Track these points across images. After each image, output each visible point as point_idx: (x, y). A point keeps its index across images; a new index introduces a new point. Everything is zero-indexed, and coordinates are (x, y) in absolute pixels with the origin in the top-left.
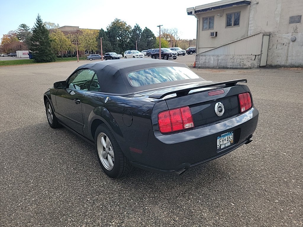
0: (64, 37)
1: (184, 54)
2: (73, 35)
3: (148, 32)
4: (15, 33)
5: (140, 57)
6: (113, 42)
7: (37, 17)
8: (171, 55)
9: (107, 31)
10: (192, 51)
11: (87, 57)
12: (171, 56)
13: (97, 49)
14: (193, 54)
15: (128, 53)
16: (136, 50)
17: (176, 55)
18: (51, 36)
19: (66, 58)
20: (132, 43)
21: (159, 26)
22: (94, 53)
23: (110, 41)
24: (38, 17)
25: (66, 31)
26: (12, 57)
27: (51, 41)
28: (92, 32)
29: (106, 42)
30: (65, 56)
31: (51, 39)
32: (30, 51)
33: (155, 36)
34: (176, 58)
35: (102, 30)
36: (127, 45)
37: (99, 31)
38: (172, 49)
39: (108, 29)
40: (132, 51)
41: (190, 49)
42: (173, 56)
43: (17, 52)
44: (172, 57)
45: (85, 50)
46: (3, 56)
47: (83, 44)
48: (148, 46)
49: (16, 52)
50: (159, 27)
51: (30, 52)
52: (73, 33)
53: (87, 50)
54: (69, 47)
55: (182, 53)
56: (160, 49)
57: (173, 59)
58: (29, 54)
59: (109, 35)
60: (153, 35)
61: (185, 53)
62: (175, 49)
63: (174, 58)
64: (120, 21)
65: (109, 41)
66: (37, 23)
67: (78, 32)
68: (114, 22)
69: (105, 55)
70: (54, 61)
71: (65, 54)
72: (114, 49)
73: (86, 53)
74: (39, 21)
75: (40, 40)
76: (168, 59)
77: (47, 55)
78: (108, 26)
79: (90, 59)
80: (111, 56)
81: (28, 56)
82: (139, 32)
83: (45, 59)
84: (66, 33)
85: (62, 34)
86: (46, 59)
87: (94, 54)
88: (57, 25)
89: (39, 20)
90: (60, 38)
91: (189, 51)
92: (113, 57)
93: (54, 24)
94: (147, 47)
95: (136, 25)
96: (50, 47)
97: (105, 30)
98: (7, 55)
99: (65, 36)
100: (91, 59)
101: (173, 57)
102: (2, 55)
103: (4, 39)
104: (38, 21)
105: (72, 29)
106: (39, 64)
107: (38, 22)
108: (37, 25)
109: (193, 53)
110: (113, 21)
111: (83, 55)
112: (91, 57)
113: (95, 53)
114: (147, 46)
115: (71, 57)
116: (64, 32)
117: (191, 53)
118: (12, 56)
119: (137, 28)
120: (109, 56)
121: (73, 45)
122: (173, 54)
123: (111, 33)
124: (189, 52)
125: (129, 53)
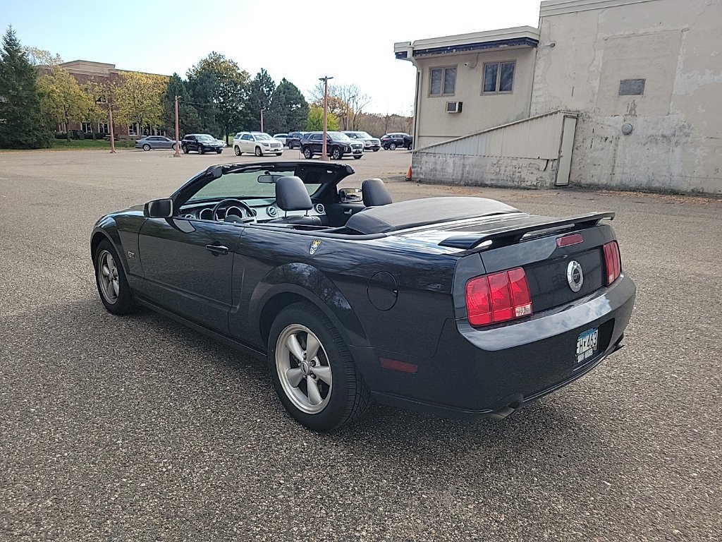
0: (76, 88)
1: (376, 148)
2: (99, 85)
3: (289, 91)
5: (273, 149)
6: (203, 110)
7: (5, 34)
8: (349, 149)
9: (188, 81)
10: (394, 143)
11: (137, 143)
12: (349, 151)
13: (161, 123)
14: (397, 149)
15: (242, 139)
16: (260, 131)
17: (361, 150)
18: (41, 82)
19: (78, 141)
20: (250, 115)
21: (325, 80)
22: (153, 131)
23: (197, 106)
24: (10, 34)
25: (81, 72)
27: (41, 95)
28: (150, 82)
29: (186, 107)
30: (76, 136)
31: (41, 90)
33: (306, 100)
34: (360, 157)
35: (175, 78)
36: (238, 119)
37: (167, 80)
38: (349, 135)
39: (190, 77)
40: (253, 134)
41: (390, 136)
42: (355, 150)
44: (352, 154)
45: (129, 123)
47: (126, 109)
48: (288, 123)
50: (322, 82)
52: (101, 79)
53: (135, 124)
54: (89, 114)
55: (371, 144)
56: (325, 133)
57: (352, 157)
59: (194, 91)
60: (302, 98)
61: (380, 145)
62: (355, 135)
63: (354, 156)
64: (222, 60)
65: (193, 105)
66: (6, 49)
67: (113, 77)
68: (205, 61)
69: (184, 140)
70: (48, 148)
71: (75, 132)
72: (205, 127)
73: (131, 131)
74: (11, 44)
75: (11, 91)
76: (343, 158)
77: (30, 131)
78: (192, 68)
79: (143, 148)
80: (199, 142)
82: (268, 89)
83: (22, 139)
84: (82, 78)
85: (72, 79)
86: (26, 141)
87: (153, 134)
88: (55, 56)
89: (11, 40)
90: (66, 90)
91: (387, 141)
92: (204, 144)
93: (47, 53)
94: (285, 126)
95: (260, 72)
96: (38, 110)
97: (184, 78)
99: (79, 84)
100: (146, 147)
101: (354, 153)
104: (7, 43)
105: (98, 70)
106: (5, 153)
107: (7, 46)
108: (6, 52)
109: (396, 147)
110: (205, 57)
111: (124, 136)
112: (147, 142)
113: (156, 133)
114: (285, 123)
115: (92, 139)
116: (76, 76)
117: (393, 146)
119: (264, 79)
120: (194, 143)
121: (99, 110)
122: (355, 147)
123: (199, 87)
124: (387, 145)
125: (246, 137)
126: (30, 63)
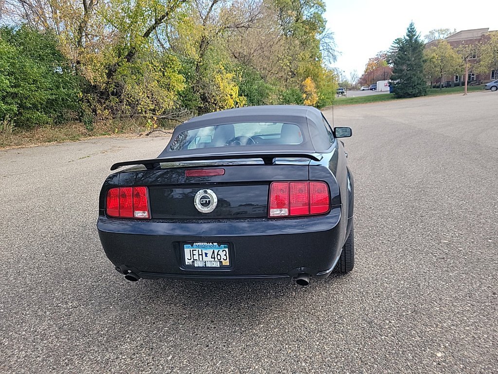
0: (450, 51)
2: (469, 47)
4: (386, 54)
7: (408, 26)
11: (486, 86)
18: (427, 53)
19: (450, 88)
24: (411, 25)
25: (456, 41)
26: (371, 91)
27: (425, 61)
30: (448, 85)
31: (426, 58)
32: (390, 81)
43: (377, 82)
46: (363, 90)
49: (376, 84)
51: (390, 83)
52: (470, 41)
58: (389, 86)
66: (408, 36)
70: (425, 95)
71: (448, 82)
73: (492, 77)
74: (411, 32)
77: (415, 86)
79: (491, 89)
81: (388, 89)
83: (409, 92)
85: (449, 46)
86: (411, 92)
89: (411, 29)
90: (443, 55)
93: (448, 30)
96: (421, 72)
98: (367, 88)
99: (453, 49)
100: (494, 89)
102: (362, 88)
103: (369, 65)
104: (409, 32)
105: (470, 36)
106: (398, 101)
108: (408, 38)
112: (495, 85)
115: (459, 85)
116: (452, 44)
118: (371, 89)
126: (421, 41)
